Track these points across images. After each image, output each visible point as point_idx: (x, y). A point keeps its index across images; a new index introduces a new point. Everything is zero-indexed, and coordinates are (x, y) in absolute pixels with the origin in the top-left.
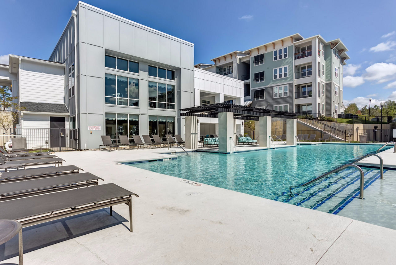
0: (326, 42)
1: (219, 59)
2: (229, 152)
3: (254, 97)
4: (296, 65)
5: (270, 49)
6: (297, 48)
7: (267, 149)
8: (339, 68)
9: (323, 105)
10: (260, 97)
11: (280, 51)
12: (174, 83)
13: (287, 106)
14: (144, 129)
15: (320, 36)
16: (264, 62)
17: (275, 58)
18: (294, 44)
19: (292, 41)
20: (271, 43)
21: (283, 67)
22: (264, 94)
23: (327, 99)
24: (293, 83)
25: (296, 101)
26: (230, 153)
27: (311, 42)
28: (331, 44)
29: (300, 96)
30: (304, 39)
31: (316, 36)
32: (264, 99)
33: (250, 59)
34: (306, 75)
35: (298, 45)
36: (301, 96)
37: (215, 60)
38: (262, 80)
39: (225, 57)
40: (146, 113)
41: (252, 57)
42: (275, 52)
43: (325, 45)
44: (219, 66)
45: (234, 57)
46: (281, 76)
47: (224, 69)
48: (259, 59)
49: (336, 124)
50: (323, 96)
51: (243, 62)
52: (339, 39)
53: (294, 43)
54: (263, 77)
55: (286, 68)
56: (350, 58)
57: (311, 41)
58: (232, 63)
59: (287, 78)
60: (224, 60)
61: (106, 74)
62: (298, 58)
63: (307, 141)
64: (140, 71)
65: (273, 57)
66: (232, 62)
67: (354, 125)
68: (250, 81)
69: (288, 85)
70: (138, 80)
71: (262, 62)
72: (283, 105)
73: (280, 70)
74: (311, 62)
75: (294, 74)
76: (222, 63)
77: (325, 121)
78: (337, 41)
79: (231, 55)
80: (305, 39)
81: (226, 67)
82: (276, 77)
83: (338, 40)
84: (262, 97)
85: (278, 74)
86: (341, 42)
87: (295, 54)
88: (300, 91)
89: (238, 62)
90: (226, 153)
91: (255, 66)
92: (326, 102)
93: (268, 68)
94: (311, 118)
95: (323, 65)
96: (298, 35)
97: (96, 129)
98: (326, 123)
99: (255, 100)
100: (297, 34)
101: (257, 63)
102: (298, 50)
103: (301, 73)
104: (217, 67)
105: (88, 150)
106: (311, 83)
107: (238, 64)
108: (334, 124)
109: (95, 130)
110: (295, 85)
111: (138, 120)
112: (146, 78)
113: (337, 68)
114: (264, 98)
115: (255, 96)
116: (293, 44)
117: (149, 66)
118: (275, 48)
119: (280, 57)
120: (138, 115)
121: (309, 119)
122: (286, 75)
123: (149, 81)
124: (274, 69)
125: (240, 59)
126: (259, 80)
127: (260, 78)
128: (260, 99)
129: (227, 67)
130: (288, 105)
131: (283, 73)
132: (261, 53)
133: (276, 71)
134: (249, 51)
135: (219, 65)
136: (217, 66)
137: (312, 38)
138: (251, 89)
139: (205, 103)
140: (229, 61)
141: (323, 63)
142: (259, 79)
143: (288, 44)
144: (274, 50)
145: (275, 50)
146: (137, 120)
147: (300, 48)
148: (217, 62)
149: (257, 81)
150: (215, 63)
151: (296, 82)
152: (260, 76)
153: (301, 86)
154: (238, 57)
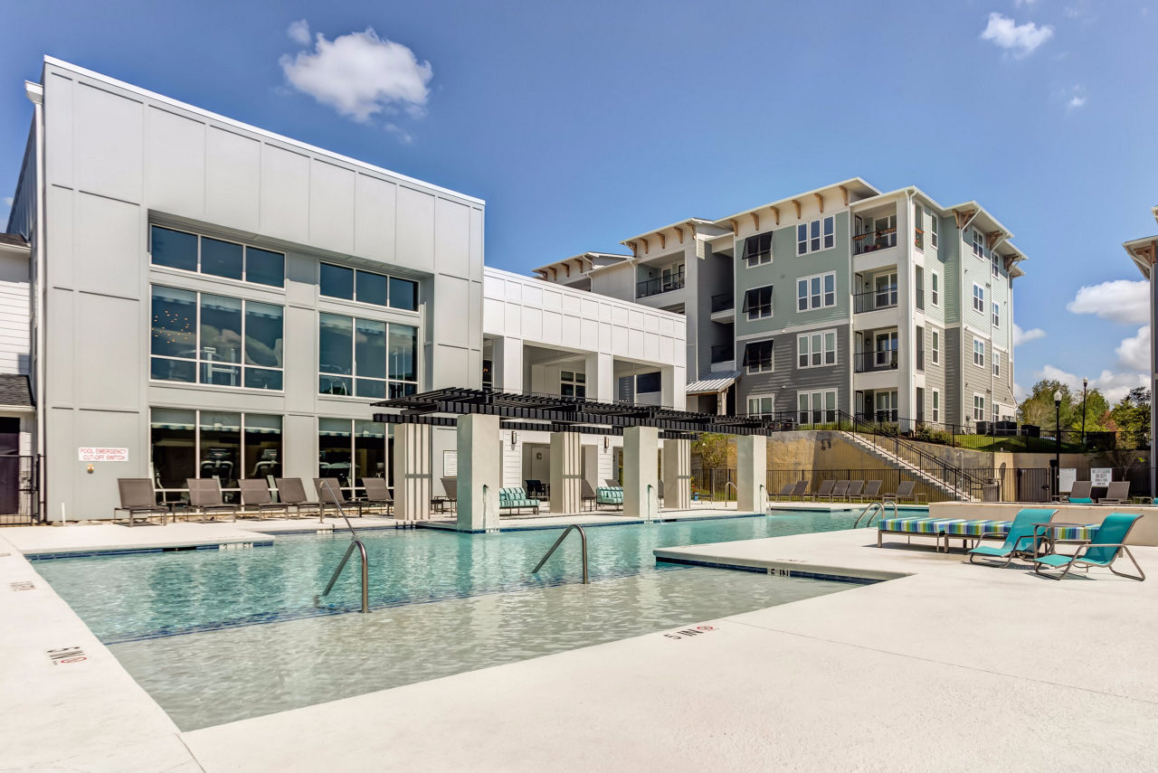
0: (942, 209)
1: (645, 241)
2: (481, 528)
3: (745, 364)
4: (857, 270)
5: (790, 220)
6: (862, 220)
7: (642, 522)
8: (988, 286)
9: (935, 394)
10: (760, 366)
11: (815, 226)
12: (416, 318)
13: (834, 393)
14: (301, 460)
15: (917, 190)
16: (772, 256)
17: (803, 248)
18: (851, 207)
19: (846, 199)
20: (789, 202)
21: (822, 277)
22: (770, 357)
23: (948, 375)
24: (848, 326)
25: (859, 382)
26: (484, 532)
27: (893, 206)
28: (955, 215)
29: (873, 365)
30: (881, 195)
31: (905, 189)
32: (773, 371)
33: (734, 244)
34: (888, 304)
35: (864, 211)
36: (875, 364)
37: (633, 245)
38: (766, 311)
39: (662, 236)
40: (310, 410)
41: (738, 239)
42: (803, 229)
43: (940, 216)
44: (647, 262)
45: (687, 238)
46: (816, 302)
47: (664, 272)
48: (759, 247)
49: (952, 451)
50: (937, 369)
51: (718, 255)
52: (974, 202)
53: (851, 205)
54: (769, 302)
55: (829, 280)
56: (1026, 257)
57: (895, 203)
58: (681, 255)
59: (834, 308)
60: (660, 246)
61: (154, 285)
62: (867, 249)
63: (853, 502)
64: (287, 281)
65: (798, 243)
66: (683, 252)
67: (997, 454)
68: (734, 313)
69: (835, 331)
70: (281, 307)
71: (766, 256)
72: (823, 392)
73: (816, 283)
74: (896, 265)
75: (852, 297)
76: (655, 253)
77: (930, 441)
78: (971, 208)
79: (679, 230)
80: (883, 197)
81: (670, 267)
82: (803, 304)
83: (972, 205)
84: (767, 364)
85: (809, 297)
86: (981, 209)
87: (856, 238)
88: (873, 349)
89: (700, 253)
90: (471, 532)
91: (748, 267)
92: (947, 387)
93: (783, 277)
94: (892, 434)
95: (935, 277)
96: (857, 181)
97: (112, 457)
98: (930, 447)
99: (748, 374)
100: (855, 179)
101: (753, 260)
102: (867, 227)
103: (875, 295)
104: (641, 266)
105: (76, 522)
106: (896, 327)
107: (699, 259)
108: (948, 451)
109: (105, 459)
110: (857, 332)
111: (281, 432)
112: (311, 303)
113: (979, 286)
114: (773, 367)
115: (748, 361)
116: (848, 209)
117: (322, 263)
118: (802, 218)
119: (815, 245)
120: (280, 417)
121: (887, 435)
122: (829, 299)
123: (321, 313)
124: (798, 280)
125: (708, 245)
126: (758, 313)
127: (760, 306)
128: (760, 372)
129: (674, 266)
130: (835, 390)
131: (823, 294)
132: (764, 229)
133: (803, 285)
134: (732, 220)
135: (645, 258)
136: (642, 261)
137: (898, 196)
138: (737, 339)
139: (572, 380)
140: (673, 247)
141: (935, 268)
142: (757, 309)
143: (836, 207)
144: (798, 224)
145: (801, 223)
146: (277, 431)
147: (871, 219)
148: (641, 251)
149: (753, 313)
150: (635, 252)
151: (856, 322)
152: (760, 301)
153: (876, 334)
154: (701, 237)
